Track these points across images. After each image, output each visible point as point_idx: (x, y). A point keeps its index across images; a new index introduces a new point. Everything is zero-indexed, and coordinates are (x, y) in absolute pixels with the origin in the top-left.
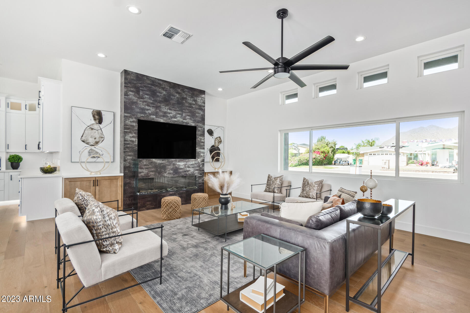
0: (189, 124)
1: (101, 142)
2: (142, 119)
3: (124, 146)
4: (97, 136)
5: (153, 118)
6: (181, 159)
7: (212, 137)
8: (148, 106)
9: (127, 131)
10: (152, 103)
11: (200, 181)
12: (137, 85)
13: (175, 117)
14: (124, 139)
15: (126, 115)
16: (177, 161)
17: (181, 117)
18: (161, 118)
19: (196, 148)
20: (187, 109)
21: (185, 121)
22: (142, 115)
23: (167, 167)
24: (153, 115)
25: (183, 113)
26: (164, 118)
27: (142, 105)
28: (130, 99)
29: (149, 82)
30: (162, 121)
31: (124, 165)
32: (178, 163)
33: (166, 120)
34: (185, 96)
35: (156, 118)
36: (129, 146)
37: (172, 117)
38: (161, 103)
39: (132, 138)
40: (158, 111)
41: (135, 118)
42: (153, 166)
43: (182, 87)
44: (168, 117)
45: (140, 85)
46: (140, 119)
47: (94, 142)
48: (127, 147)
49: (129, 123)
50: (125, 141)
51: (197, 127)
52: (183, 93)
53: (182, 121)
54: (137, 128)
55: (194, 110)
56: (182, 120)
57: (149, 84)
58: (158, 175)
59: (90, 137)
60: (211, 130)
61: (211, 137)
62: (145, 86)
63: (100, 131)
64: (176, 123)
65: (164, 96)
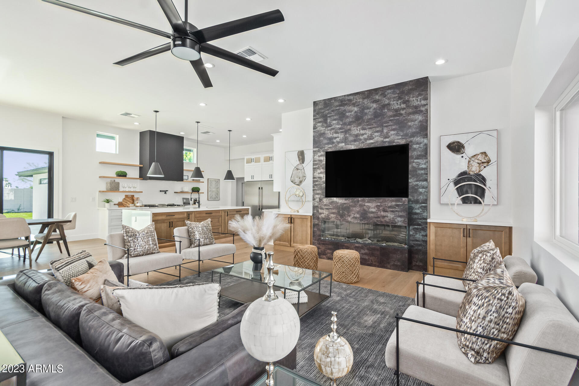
0: (394, 142)
1: (303, 181)
2: (330, 150)
3: (313, 183)
4: (301, 176)
5: (343, 146)
6: (371, 198)
7: (462, 155)
8: (336, 133)
9: (316, 167)
10: (340, 129)
11: (417, 236)
12: (325, 113)
13: (371, 138)
14: (313, 176)
15: (315, 150)
16: (365, 201)
17: (380, 136)
18: (351, 144)
19: (409, 180)
20: (391, 120)
21: (387, 140)
22: (329, 146)
23: (351, 208)
24: (342, 142)
25: (383, 129)
26: (356, 143)
27: (329, 134)
28: (318, 131)
29: (337, 104)
30: (352, 147)
31: (313, 204)
32: (366, 204)
33: (358, 145)
34: (387, 102)
35: (345, 145)
36: (317, 183)
37: (366, 140)
38: (352, 125)
39: (320, 174)
40: (348, 135)
41: (323, 151)
42: (334, 206)
43: (382, 89)
44: (361, 140)
45: (327, 112)
46: (328, 151)
47: (299, 182)
48: (316, 185)
49: (317, 158)
50: (314, 178)
51: (410, 144)
52: (384, 99)
53: (383, 142)
54: (325, 162)
55: (404, 118)
56: (382, 139)
57: (337, 106)
58: (340, 219)
59: (296, 177)
60: (459, 142)
61: (459, 156)
62: (333, 111)
63: (303, 170)
64: (372, 146)
65: (355, 114)
